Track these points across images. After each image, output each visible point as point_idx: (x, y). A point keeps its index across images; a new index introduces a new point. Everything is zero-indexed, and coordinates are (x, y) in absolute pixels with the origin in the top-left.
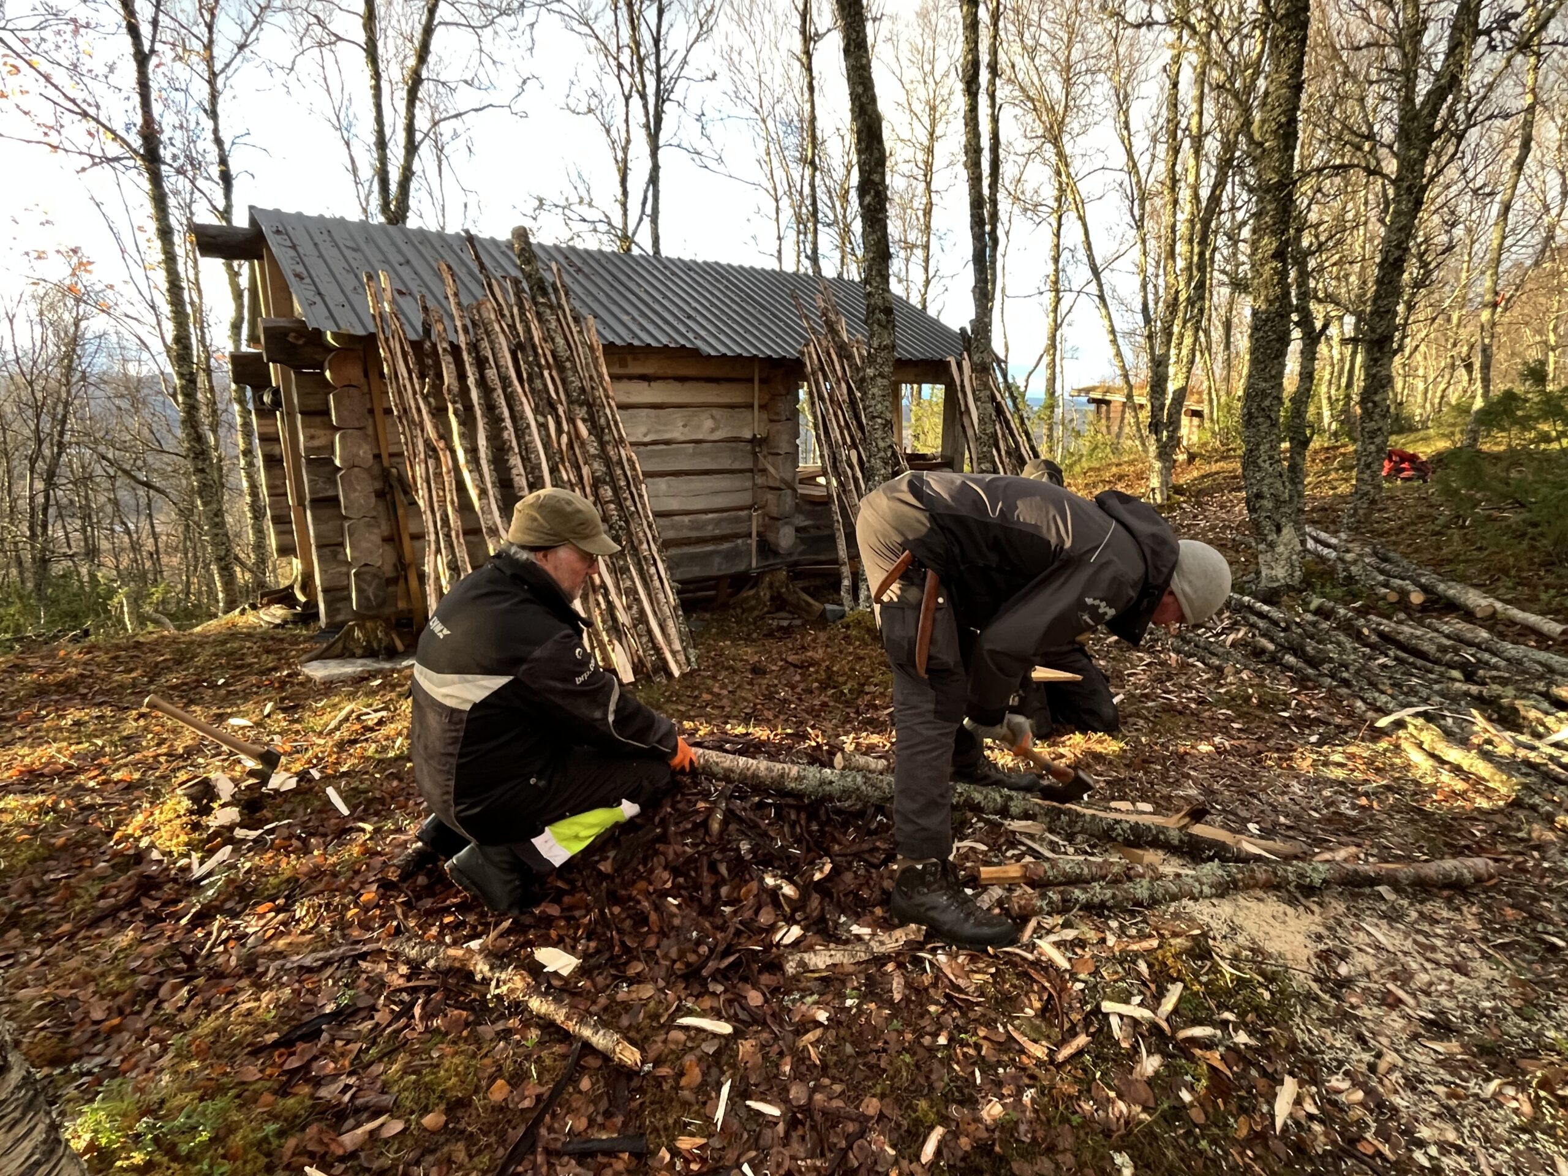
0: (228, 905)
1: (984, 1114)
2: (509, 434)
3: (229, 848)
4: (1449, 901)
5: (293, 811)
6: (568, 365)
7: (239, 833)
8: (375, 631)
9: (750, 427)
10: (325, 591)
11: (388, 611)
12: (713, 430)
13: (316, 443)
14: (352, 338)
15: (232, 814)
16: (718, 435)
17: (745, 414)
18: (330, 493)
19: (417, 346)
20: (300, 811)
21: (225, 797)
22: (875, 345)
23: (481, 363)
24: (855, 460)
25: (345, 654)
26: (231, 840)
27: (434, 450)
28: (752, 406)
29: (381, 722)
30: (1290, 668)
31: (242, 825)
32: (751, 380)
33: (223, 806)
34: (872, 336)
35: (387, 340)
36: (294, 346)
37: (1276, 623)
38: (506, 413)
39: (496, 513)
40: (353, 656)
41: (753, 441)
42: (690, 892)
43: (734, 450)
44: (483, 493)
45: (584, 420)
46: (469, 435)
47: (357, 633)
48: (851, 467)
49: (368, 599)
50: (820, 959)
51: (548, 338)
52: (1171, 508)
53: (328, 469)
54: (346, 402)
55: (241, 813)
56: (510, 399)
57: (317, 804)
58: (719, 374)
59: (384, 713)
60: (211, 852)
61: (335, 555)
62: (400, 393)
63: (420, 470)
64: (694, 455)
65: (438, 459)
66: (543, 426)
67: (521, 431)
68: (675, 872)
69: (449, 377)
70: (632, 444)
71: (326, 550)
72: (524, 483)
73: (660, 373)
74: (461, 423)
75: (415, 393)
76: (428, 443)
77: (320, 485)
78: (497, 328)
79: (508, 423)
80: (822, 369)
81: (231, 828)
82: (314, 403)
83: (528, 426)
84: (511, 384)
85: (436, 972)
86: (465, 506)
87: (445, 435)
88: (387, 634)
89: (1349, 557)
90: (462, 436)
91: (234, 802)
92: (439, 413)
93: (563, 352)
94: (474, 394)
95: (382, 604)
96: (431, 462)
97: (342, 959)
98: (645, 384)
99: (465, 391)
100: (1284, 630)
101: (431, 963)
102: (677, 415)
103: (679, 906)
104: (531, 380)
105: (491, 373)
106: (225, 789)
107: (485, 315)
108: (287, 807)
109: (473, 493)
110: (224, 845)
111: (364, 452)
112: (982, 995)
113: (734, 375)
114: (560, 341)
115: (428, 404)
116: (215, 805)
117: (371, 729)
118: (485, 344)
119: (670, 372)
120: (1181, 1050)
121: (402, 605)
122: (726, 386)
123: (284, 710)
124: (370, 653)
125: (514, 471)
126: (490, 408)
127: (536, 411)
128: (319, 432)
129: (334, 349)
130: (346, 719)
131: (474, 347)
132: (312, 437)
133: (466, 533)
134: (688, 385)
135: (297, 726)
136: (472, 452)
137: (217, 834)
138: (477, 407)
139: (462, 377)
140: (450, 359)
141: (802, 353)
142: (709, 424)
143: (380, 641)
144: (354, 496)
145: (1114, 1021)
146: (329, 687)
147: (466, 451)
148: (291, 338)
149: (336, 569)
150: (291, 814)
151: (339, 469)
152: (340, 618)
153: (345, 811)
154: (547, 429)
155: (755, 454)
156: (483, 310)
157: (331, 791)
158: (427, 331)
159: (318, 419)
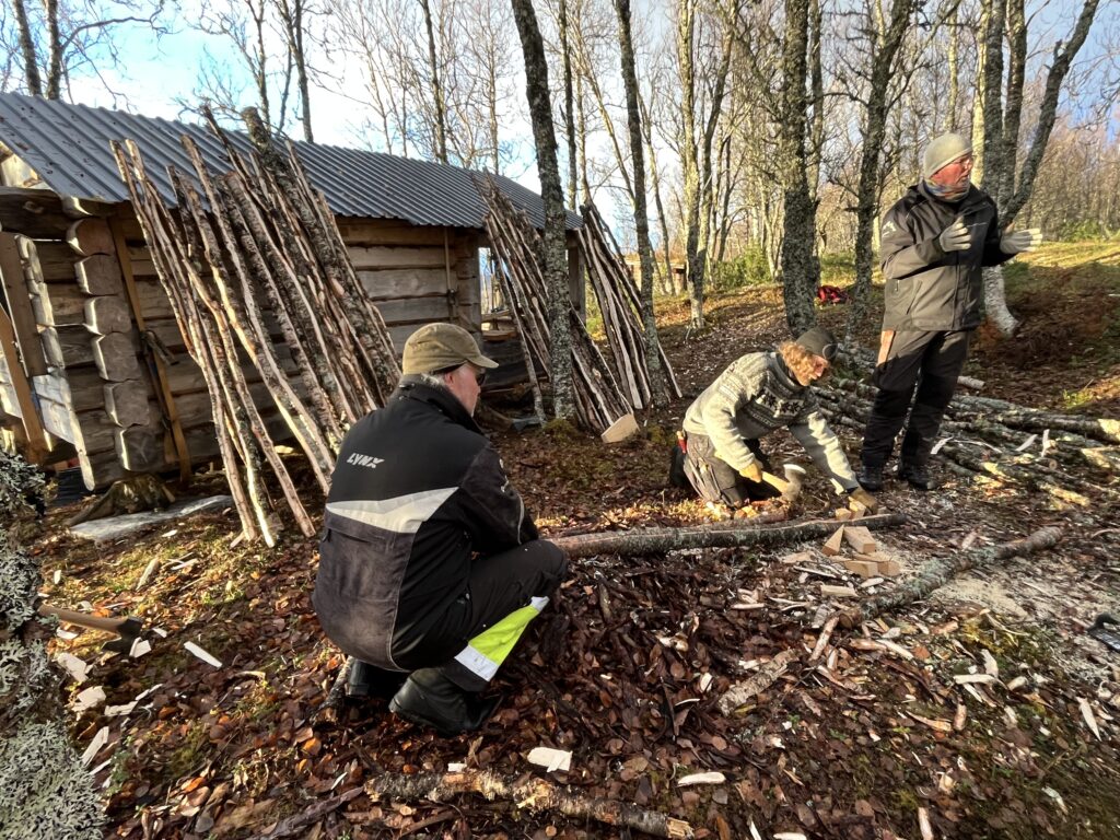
0: (141, 792)
1: (942, 787)
2: (274, 293)
3: (105, 730)
4: (1050, 557)
5: (158, 675)
6: (317, 230)
7: (110, 711)
8: (145, 486)
9: (445, 283)
10: (90, 454)
11: (158, 466)
12: (418, 287)
13: (66, 311)
14: (101, 205)
15: (94, 695)
16: (421, 292)
17: (441, 274)
18: (87, 359)
19: (175, 212)
20: (168, 674)
21: (81, 678)
22: (552, 214)
23: (237, 231)
24: (536, 305)
25: (117, 510)
26: (104, 722)
27: (207, 310)
28: (444, 267)
29: (195, 569)
30: (849, 426)
31: (111, 701)
32: (442, 247)
33: (82, 688)
34: (548, 208)
35: (143, 207)
36: (30, 213)
37: (827, 398)
38: (269, 276)
39: (274, 365)
40: (125, 512)
41: (448, 295)
42: (615, 664)
43: (435, 303)
44: (258, 348)
45: (339, 279)
46: (237, 296)
47: (126, 489)
48: (534, 310)
49: (140, 457)
50: (740, 694)
51: (293, 207)
52: (708, 332)
53: (81, 336)
54: (99, 269)
55: (105, 691)
56: (271, 263)
57: (183, 662)
58: (419, 241)
59: (195, 561)
60: (87, 740)
61: (97, 419)
62: (164, 259)
63: (194, 331)
64: (406, 308)
65: (212, 319)
66: (305, 285)
67: (286, 292)
68: (597, 651)
69: (209, 243)
70: (374, 300)
71: (87, 415)
72: (295, 337)
73: (375, 240)
74: (229, 285)
75: (180, 257)
76: (199, 305)
77: (76, 352)
78: (248, 198)
79: (272, 283)
80: (502, 235)
81: (100, 708)
82: (59, 272)
83: (293, 285)
84: (270, 249)
85: (445, 803)
86: (244, 361)
87: (216, 297)
88: (157, 487)
89: (853, 351)
90: (230, 296)
91: (92, 680)
92: (206, 277)
93: (310, 221)
94: (236, 258)
95: (154, 460)
96: (204, 323)
97: (324, 817)
98: (363, 250)
99: (226, 255)
100: (834, 401)
101: (433, 796)
102: (391, 277)
103: (612, 680)
104: (288, 244)
105: (248, 239)
106: (79, 670)
107: (234, 186)
108: (151, 672)
109: (249, 349)
110: (99, 728)
111: (122, 317)
112: (871, 692)
113: (429, 242)
114: (306, 210)
115: (195, 267)
116: (72, 689)
117: (188, 578)
118: (237, 212)
119: (382, 240)
120: (1017, 698)
121: (170, 459)
122: (425, 251)
123: (77, 575)
124: (143, 507)
125: (285, 326)
126: (253, 272)
127: (297, 271)
128: (69, 300)
129: (83, 217)
130: (156, 572)
131: (228, 214)
132: (62, 306)
133: (249, 382)
134: (397, 251)
135: (102, 589)
136: (241, 309)
137: (87, 717)
138: (240, 270)
139: (221, 244)
140: (207, 225)
141: (485, 224)
142: (414, 283)
143: (152, 495)
144: (114, 360)
145: (969, 688)
146: (115, 546)
147: (236, 310)
148: (28, 206)
149: (99, 433)
150: (158, 678)
151: (95, 336)
152: (108, 479)
153: (218, 664)
154: (309, 288)
155: (450, 306)
156: (232, 182)
157: (189, 646)
158: (183, 200)
159: (66, 288)
